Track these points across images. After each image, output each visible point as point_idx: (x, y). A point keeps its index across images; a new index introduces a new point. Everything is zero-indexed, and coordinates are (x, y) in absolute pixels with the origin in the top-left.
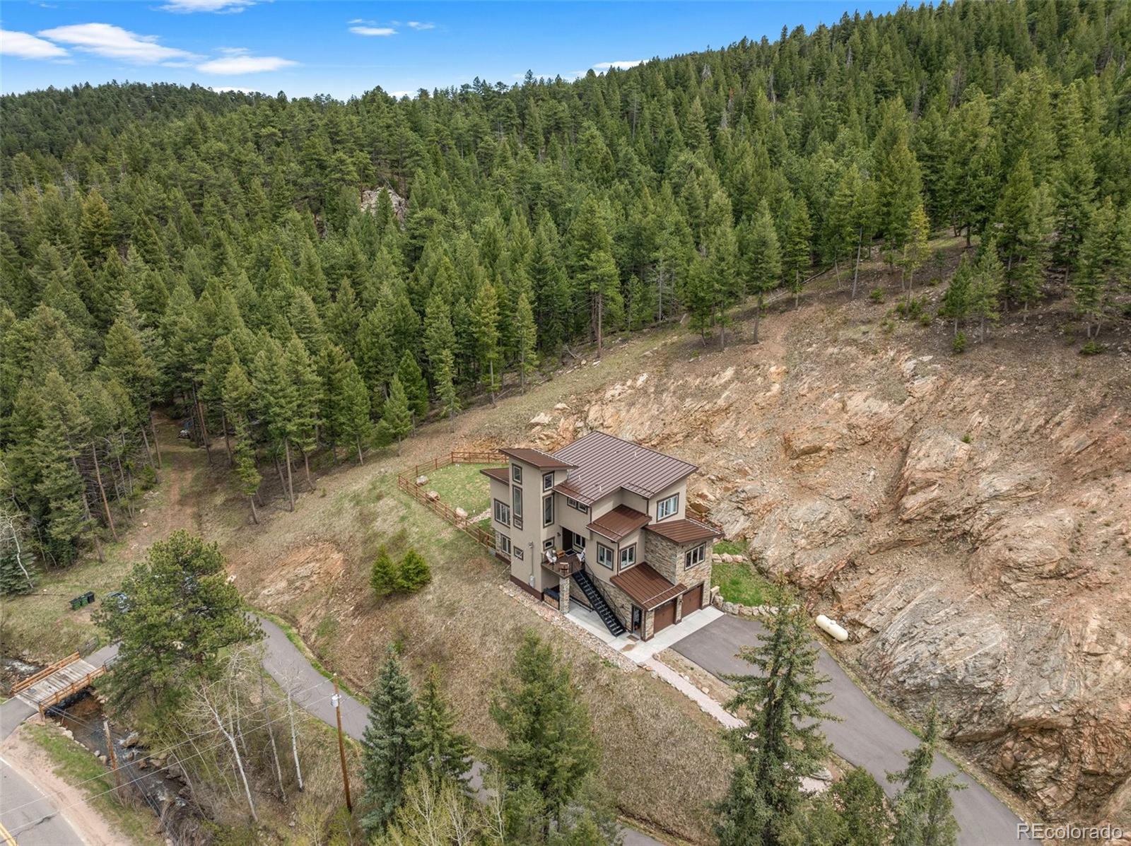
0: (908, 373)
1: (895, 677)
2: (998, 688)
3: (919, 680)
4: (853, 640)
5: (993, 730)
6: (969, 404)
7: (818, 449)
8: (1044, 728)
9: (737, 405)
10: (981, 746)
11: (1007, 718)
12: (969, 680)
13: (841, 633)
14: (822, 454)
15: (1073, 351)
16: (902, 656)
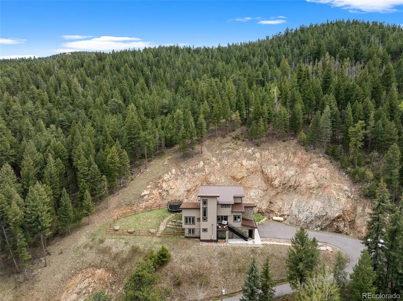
0: (251, 153)
1: (303, 222)
2: (327, 213)
3: (310, 220)
4: (285, 219)
5: (329, 223)
6: (269, 157)
7: (243, 177)
8: (339, 217)
9: (211, 171)
10: (328, 228)
11: (332, 218)
12: (321, 214)
13: (281, 219)
14: (245, 178)
15: (281, 141)
16: (302, 217)
